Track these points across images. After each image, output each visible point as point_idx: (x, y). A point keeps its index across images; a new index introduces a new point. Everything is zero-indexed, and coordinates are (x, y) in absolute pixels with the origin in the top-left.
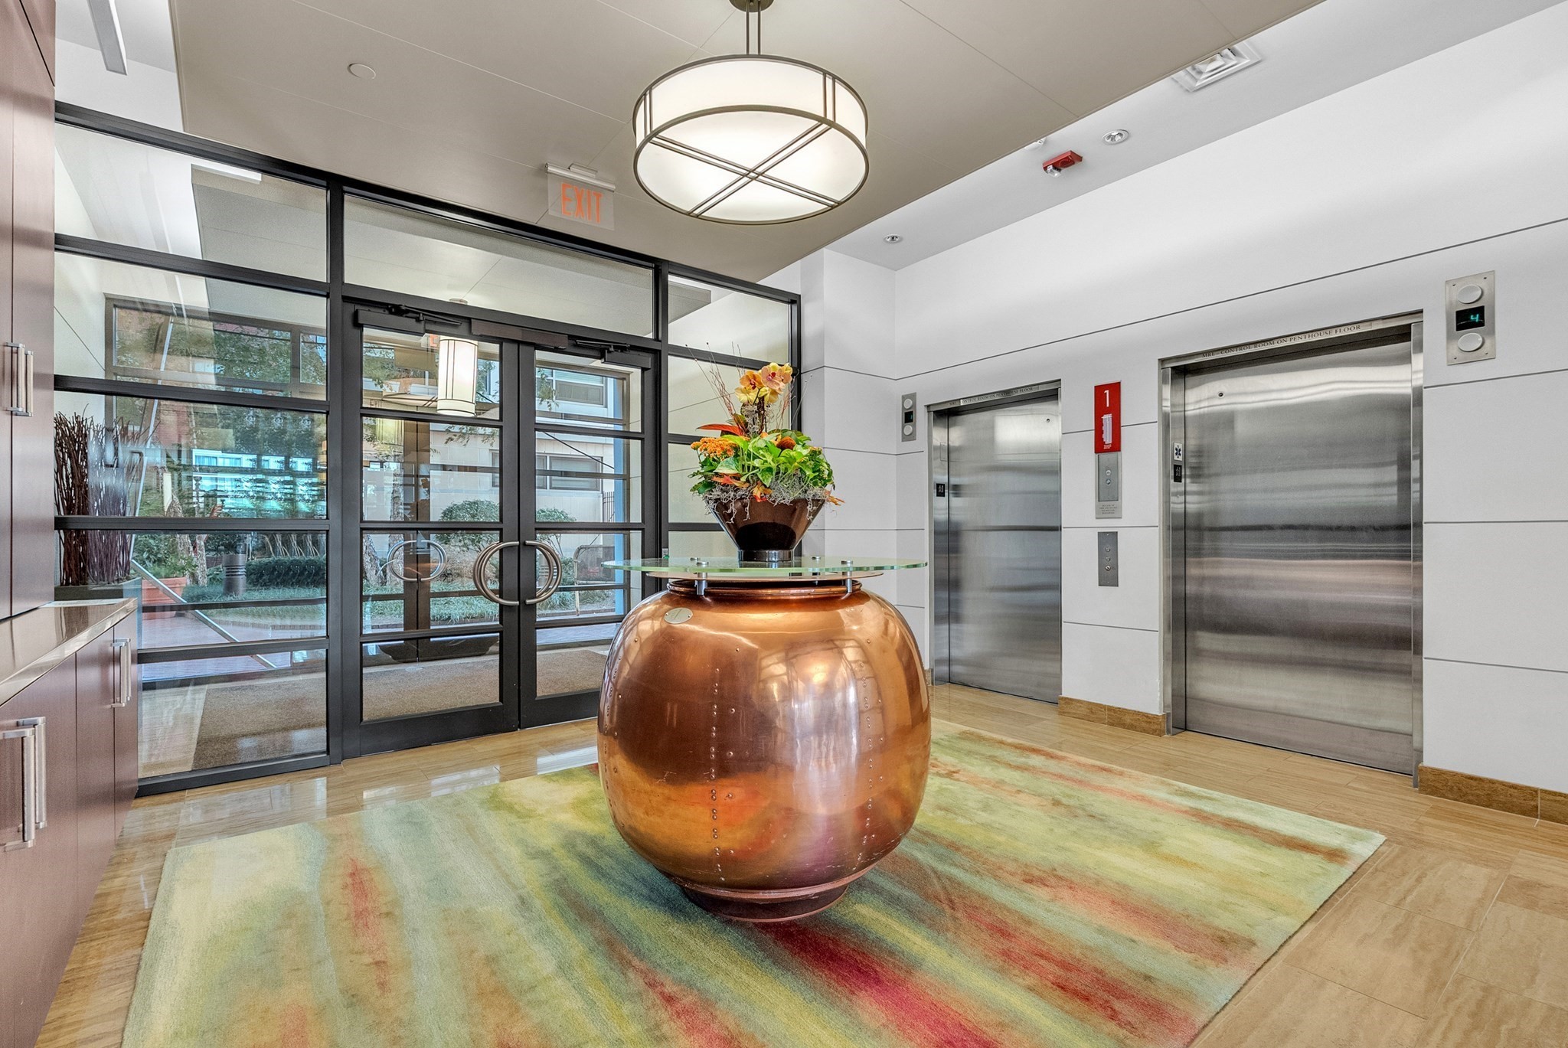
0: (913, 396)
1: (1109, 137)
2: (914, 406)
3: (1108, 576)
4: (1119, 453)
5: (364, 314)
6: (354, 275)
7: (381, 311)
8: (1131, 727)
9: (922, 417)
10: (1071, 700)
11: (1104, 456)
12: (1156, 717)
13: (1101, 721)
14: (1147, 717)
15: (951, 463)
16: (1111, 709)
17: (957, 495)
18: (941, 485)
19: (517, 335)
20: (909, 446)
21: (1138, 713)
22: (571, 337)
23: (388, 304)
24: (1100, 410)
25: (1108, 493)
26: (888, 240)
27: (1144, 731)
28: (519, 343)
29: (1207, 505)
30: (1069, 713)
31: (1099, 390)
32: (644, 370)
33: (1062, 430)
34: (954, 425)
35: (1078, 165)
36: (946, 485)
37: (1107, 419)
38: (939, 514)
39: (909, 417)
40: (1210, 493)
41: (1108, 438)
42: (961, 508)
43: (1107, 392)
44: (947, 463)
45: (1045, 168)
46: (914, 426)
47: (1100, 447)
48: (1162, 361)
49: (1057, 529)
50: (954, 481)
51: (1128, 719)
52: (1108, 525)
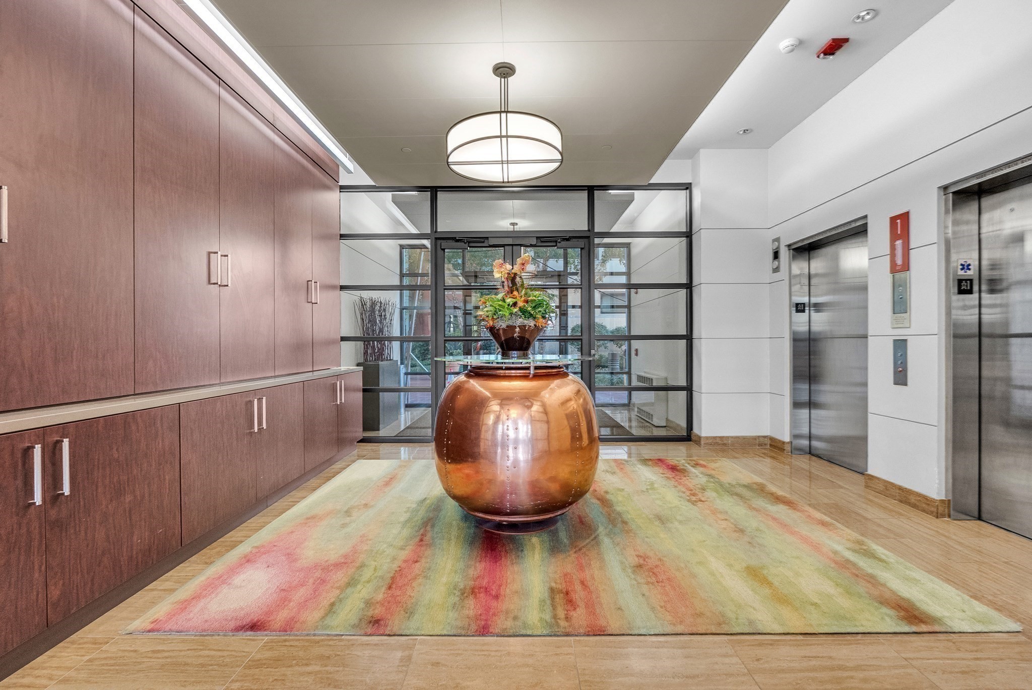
0: (777, 240)
1: (858, 17)
2: (778, 247)
3: (901, 377)
4: (908, 272)
5: (444, 244)
6: (441, 228)
7: (451, 241)
8: (914, 506)
9: (784, 254)
10: (872, 476)
11: (898, 275)
12: (933, 501)
13: (893, 497)
14: (926, 499)
15: (812, 287)
16: (900, 488)
17: (817, 311)
18: (801, 304)
19: (510, 241)
20: (777, 276)
21: (919, 495)
22: (537, 238)
23: (453, 238)
24: (894, 237)
25: (900, 305)
26: (741, 133)
27: (924, 511)
28: (512, 245)
29: (998, 316)
30: (871, 487)
31: (893, 220)
32: (582, 249)
33: (869, 256)
34: (813, 258)
35: (846, 45)
36: (807, 305)
37: (899, 243)
38: (798, 326)
39: (776, 255)
40: (1001, 305)
41: (899, 261)
42: (820, 322)
43: (899, 221)
44: (808, 287)
45: (818, 57)
46: (779, 262)
47: (894, 269)
48: (945, 188)
49: (865, 337)
50: (814, 300)
51: (913, 499)
52: (900, 333)
